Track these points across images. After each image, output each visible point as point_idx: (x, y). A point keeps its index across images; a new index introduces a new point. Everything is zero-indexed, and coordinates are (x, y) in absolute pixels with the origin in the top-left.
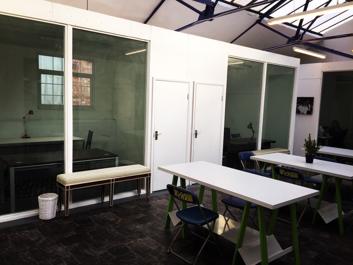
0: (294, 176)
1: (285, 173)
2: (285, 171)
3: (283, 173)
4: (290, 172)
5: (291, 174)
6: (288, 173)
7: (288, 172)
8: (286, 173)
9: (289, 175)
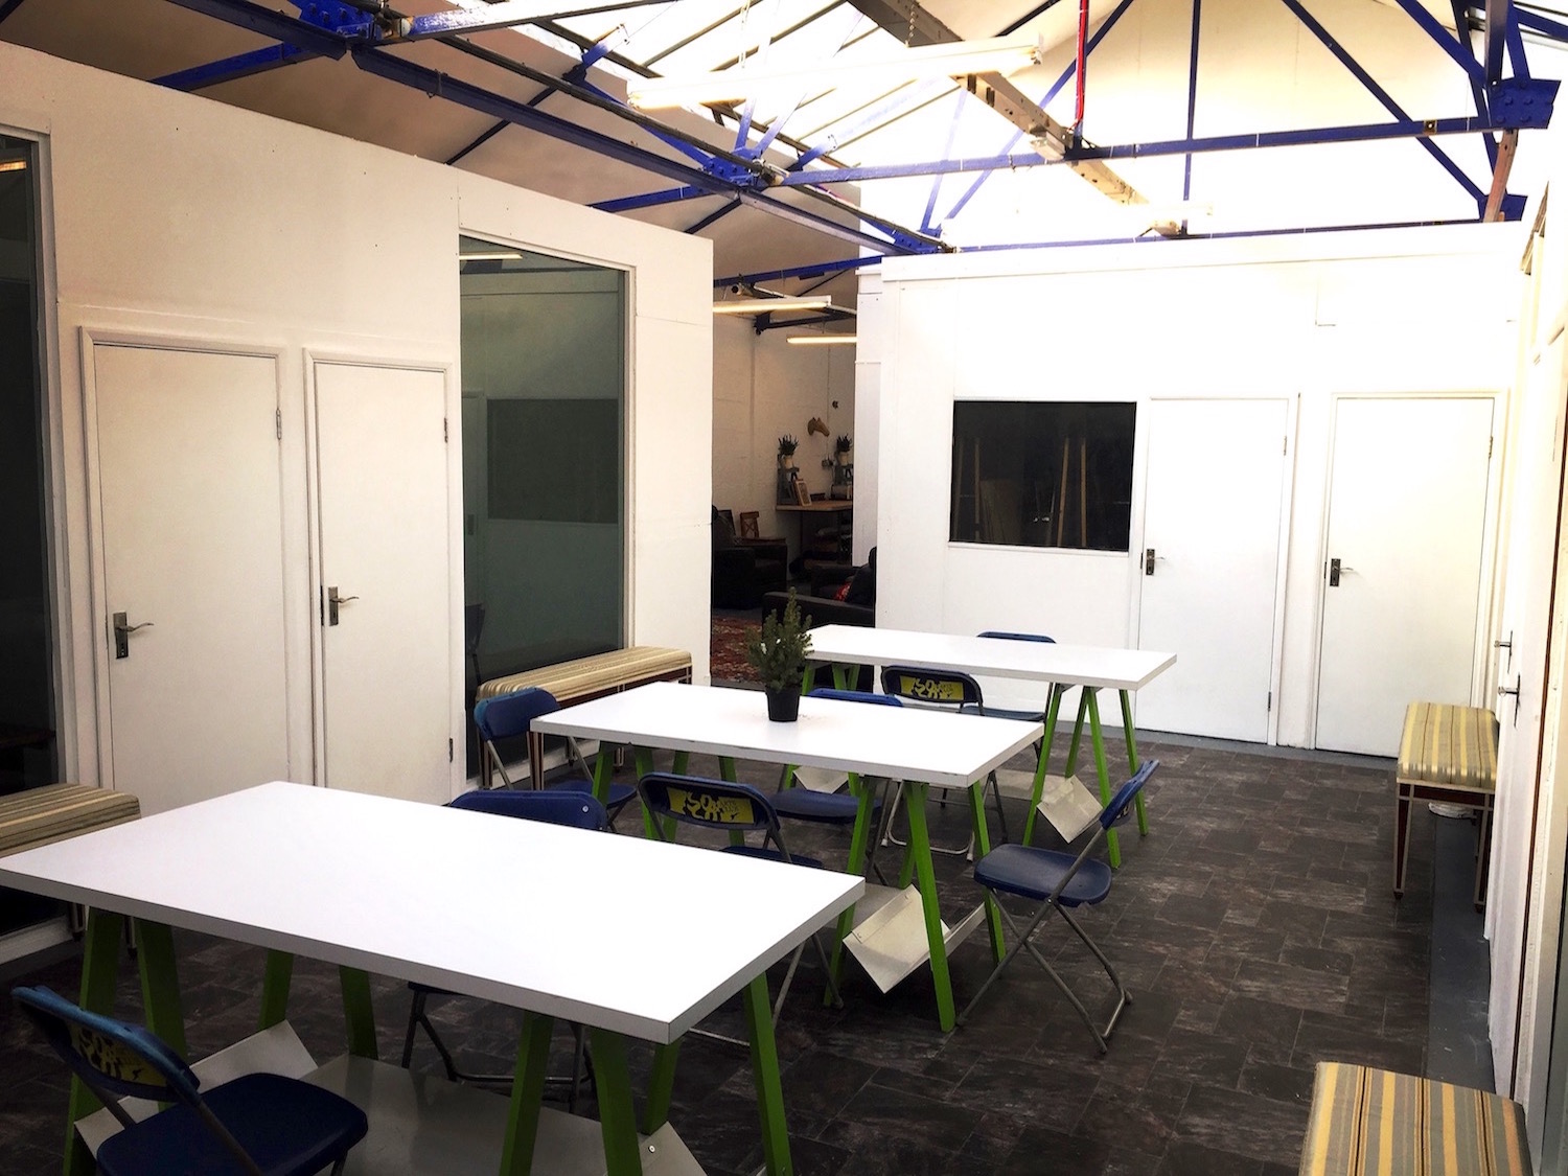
0: (733, 817)
1: (692, 805)
2: (692, 798)
3: (685, 809)
4: (715, 799)
5: (721, 810)
6: (706, 805)
7: (707, 800)
8: (697, 807)
9: (711, 815)
